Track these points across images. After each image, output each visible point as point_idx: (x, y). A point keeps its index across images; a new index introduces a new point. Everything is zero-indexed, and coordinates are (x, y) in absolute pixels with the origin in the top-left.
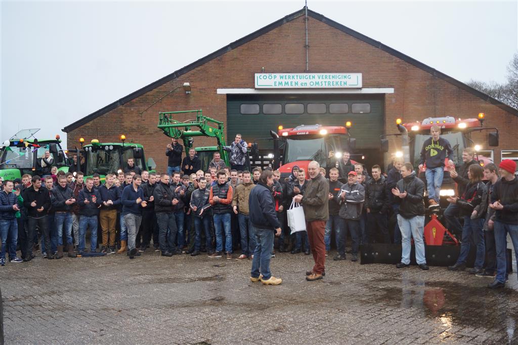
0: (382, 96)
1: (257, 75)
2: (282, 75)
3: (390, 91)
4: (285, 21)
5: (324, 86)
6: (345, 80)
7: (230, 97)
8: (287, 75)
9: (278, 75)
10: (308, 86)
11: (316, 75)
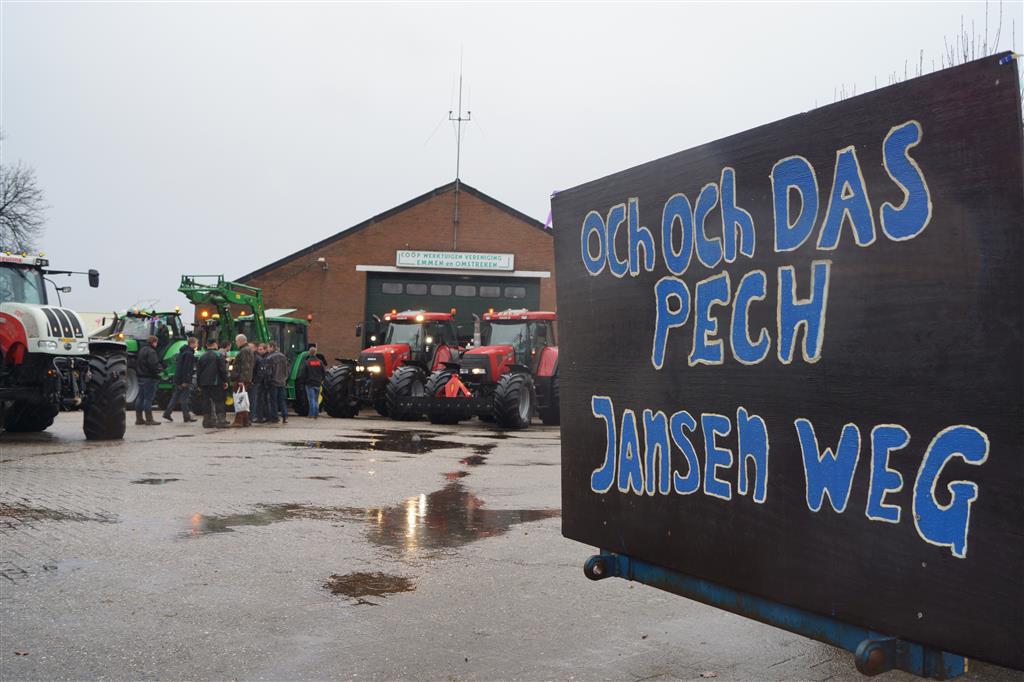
0: (538, 280)
1: (399, 252)
2: (426, 253)
3: (546, 275)
4: (434, 194)
5: (471, 267)
6: (495, 261)
7: (370, 274)
8: (432, 253)
9: (422, 253)
10: (454, 267)
11: (464, 255)
